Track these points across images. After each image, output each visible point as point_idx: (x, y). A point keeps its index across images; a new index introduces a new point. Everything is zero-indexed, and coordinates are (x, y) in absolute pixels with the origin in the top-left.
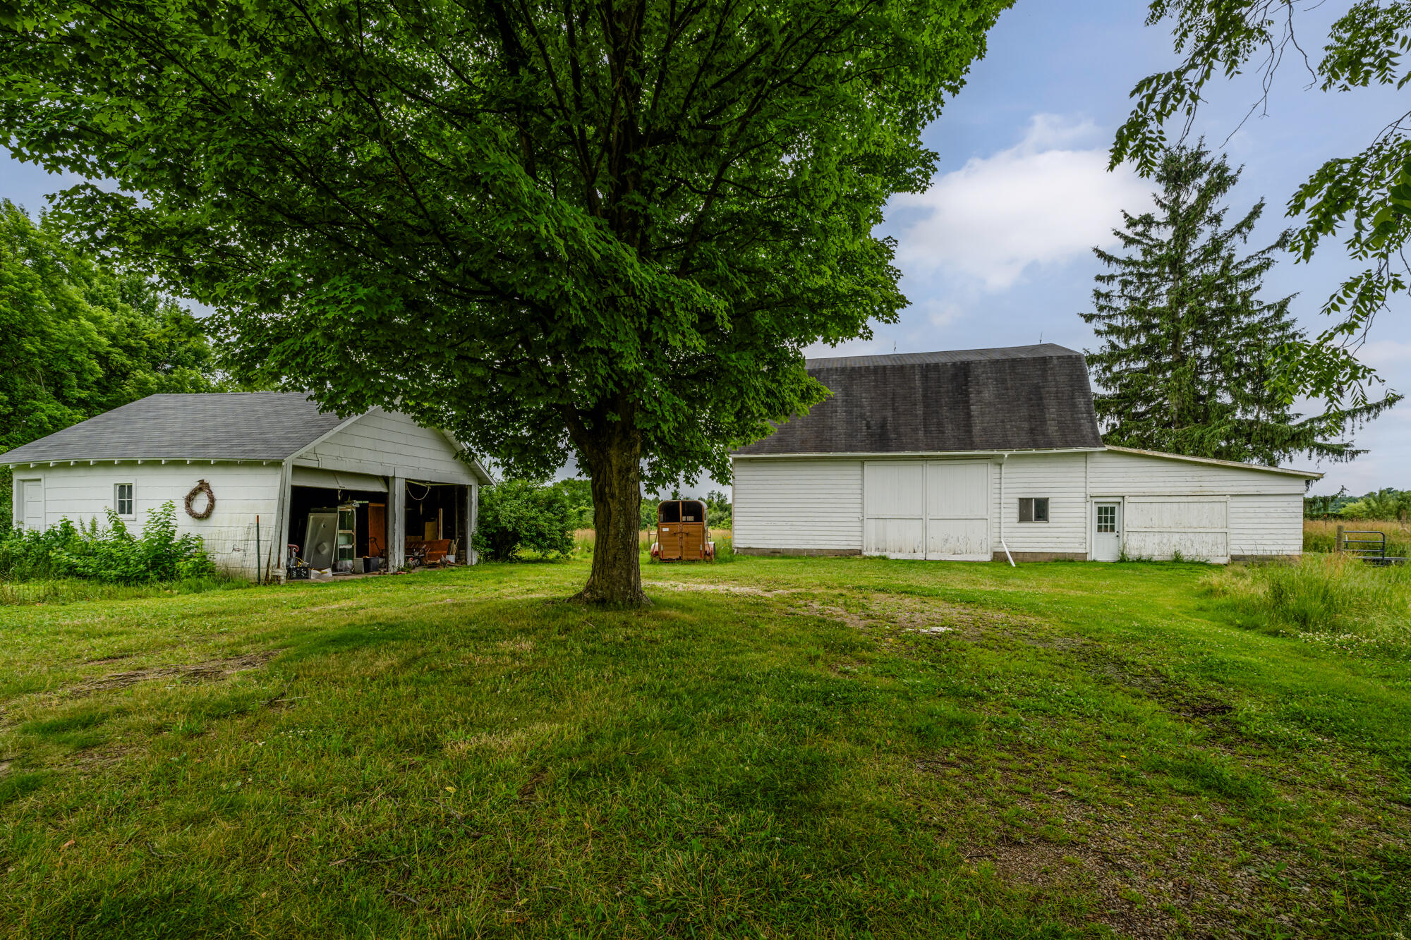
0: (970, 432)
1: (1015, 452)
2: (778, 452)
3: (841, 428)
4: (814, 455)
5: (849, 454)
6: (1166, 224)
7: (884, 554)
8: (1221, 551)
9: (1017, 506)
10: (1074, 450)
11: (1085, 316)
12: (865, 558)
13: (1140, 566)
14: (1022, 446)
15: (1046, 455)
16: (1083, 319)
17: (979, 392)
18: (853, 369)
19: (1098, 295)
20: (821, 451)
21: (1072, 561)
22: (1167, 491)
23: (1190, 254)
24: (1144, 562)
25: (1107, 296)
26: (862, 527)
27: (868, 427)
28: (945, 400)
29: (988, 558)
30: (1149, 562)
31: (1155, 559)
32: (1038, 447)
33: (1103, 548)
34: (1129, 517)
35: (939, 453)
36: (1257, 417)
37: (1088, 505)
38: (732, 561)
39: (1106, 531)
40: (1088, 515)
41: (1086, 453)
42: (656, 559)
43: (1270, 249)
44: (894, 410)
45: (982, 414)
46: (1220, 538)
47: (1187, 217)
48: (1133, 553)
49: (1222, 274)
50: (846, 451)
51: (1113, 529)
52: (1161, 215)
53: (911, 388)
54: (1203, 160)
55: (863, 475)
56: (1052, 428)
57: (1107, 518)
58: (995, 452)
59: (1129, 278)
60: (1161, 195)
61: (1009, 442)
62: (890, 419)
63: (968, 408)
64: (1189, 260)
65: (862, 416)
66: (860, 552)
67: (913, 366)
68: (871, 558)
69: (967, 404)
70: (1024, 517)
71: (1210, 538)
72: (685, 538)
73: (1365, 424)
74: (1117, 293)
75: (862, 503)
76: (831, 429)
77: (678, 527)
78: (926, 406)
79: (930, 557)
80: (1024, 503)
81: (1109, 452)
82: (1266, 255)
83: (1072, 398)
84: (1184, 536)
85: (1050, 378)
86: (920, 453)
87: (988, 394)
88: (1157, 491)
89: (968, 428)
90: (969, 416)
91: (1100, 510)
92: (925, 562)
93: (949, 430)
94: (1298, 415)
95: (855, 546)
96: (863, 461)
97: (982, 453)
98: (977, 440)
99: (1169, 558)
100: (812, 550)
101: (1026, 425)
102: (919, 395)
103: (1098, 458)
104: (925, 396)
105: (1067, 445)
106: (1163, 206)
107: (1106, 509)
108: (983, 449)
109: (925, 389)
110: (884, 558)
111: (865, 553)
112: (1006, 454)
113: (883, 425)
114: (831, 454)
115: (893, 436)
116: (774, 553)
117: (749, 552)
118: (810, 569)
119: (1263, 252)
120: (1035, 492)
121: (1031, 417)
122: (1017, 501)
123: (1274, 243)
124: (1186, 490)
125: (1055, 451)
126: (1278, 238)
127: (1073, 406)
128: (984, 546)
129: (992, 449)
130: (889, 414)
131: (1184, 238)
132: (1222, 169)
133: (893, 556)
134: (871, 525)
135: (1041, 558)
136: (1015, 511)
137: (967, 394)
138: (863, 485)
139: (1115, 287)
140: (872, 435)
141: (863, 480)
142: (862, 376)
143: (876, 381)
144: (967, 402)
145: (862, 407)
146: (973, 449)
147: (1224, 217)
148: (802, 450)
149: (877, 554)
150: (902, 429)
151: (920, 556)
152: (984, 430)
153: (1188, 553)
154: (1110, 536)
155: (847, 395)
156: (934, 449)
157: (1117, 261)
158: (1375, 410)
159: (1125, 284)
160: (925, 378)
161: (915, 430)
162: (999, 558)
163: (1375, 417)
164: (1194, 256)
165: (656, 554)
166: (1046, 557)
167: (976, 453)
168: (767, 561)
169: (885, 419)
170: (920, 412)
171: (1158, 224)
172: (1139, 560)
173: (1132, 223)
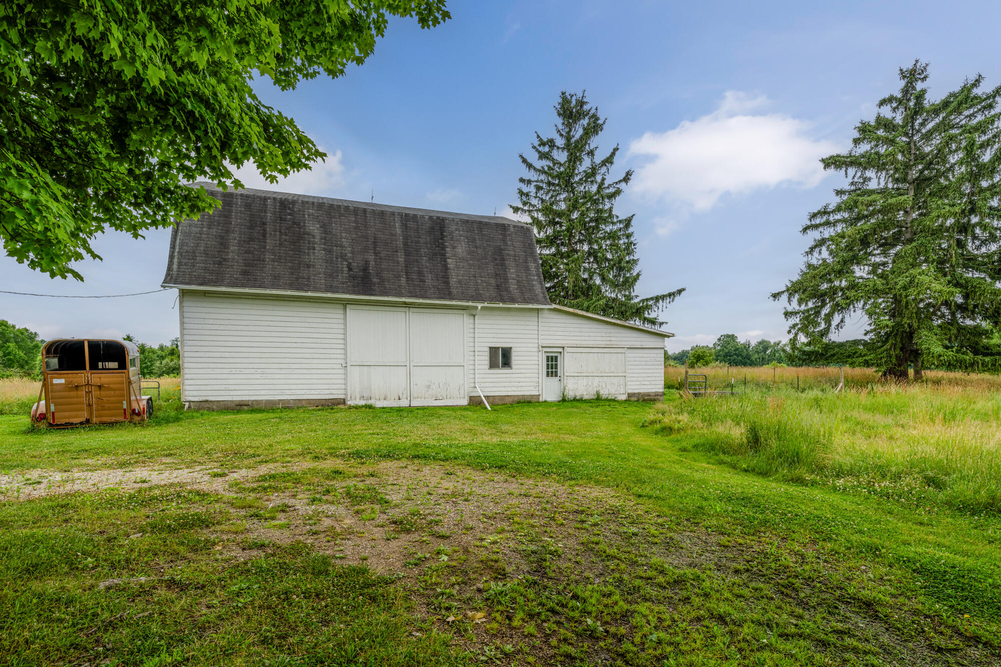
0: (447, 283)
1: (486, 304)
2: (243, 286)
3: (320, 267)
4: (289, 293)
5: (329, 295)
6: (563, 149)
7: (370, 402)
8: (622, 391)
9: (488, 354)
10: (530, 306)
11: (513, 208)
12: (350, 407)
13: (575, 403)
14: (492, 300)
15: (509, 309)
16: (512, 210)
17: (454, 247)
18: (331, 206)
19: (521, 193)
20: (298, 289)
21: (530, 402)
22: (591, 343)
23: (577, 175)
24: (578, 400)
25: (527, 195)
26: (346, 374)
27: (350, 269)
28: (423, 251)
29: (465, 402)
30: (581, 400)
31: (586, 397)
32: (504, 302)
33: (550, 391)
34: (568, 364)
35: (421, 301)
36: (617, 295)
37: (540, 353)
38: (177, 420)
39: (552, 376)
40: (540, 363)
41: (538, 309)
42: (43, 425)
43: (620, 181)
44: (375, 254)
45: (457, 267)
46: (622, 379)
47: (576, 147)
48: (570, 394)
49: (598, 192)
50: (327, 291)
51: (556, 376)
52: (560, 142)
53: (392, 235)
54: (586, 108)
55: (345, 319)
56: (513, 287)
57: (552, 366)
58: (470, 304)
59: (541, 184)
60: (560, 127)
61: (481, 295)
62: (372, 263)
63: (445, 261)
64: (577, 179)
65: (343, 257)
66: (344, 402)
67: (393, 214)
68: (356, 407)
69: (444, 258)
70: (493, 365)
71: (615, 381)
72: (95, 393)
73: (668, 305)
74: (533, 194)
75: (345, 349)
76: (308, 266)
77: (81, 377)
78: (407, 254)
79: (415, 403)
80: (493, 351)
81: (555, 310)
82: (618, 186)
83: (526, 262)
84: (601, 379)
85: (509, 243)
86: (404, 299)
87: (462, 249)
88: (585, 343)
89: (445, 278)
90: (446, 268)
91: (548, 357)
92: (410, 410)
93: (429, 279)
94: (637, 296)
95: (338, 394)
96: (345, 304)
97: (459, 303)
98: (454, 291)
99: (592, 397)
100: (288, 401)
101: (493, 281)
102: (400, 243)
103: (546, 314)
104: (405, 244)
105: (526, 301)
106: (561, 135)
107: (552, 357)
108: (460, 300)
109: (406, 238)
110: (370, 407)
111: (349, 403)
112: (480, 306)
113: (365, 269)
114: (309, 294)
115: (375, 280)
116: (239, 407)
117: (205, 407)
118: (286, 426)
119: (616, 183)
120: (501, 343)
121: (496, 275)
122: (487, 349)
123: (622, 178)
124: (602, 344)
125: (516, 306)
126: (624, 175)
127: (527, 269)
128: (462, 391)
129: (468, 300)
130: (371, 257)
131: (575, 163)
132: (595, 118)
133: (379, 404)
134: (354, 373)
135: (508, 400)
136: (485, 359)
137: (444, 248)
138: (345, 329)
139: (532, 189)
140: (354, 278)
141: (345, 324)
142: (341, 215)
143: (356, 222)
144: (444, 255)
145: (342, 246)
146: (452, 299)
147: (596, 153)
148: (273, 286)
149: (362, 403)
150: (385, 275)
151: (404, 403)
152: (460, 282)
153: (604, 393)
154: (554, 381)
155: (325, 232)
156: (416, 296)
157: (535, 169)
158: (672, 297)
159: (539, 188)
160: (405, 226)
161: (398, 277)
162: (475, 402)
163: (673, 301)
164: (579, 177)
165: (42, 417)
166: (511, 400)
167: (454, 303)
168: (231, 417)
169: (367, 262)
170: (401, 260)
171: (558, 148)
172: (575, 400)
173: (543, 144)
